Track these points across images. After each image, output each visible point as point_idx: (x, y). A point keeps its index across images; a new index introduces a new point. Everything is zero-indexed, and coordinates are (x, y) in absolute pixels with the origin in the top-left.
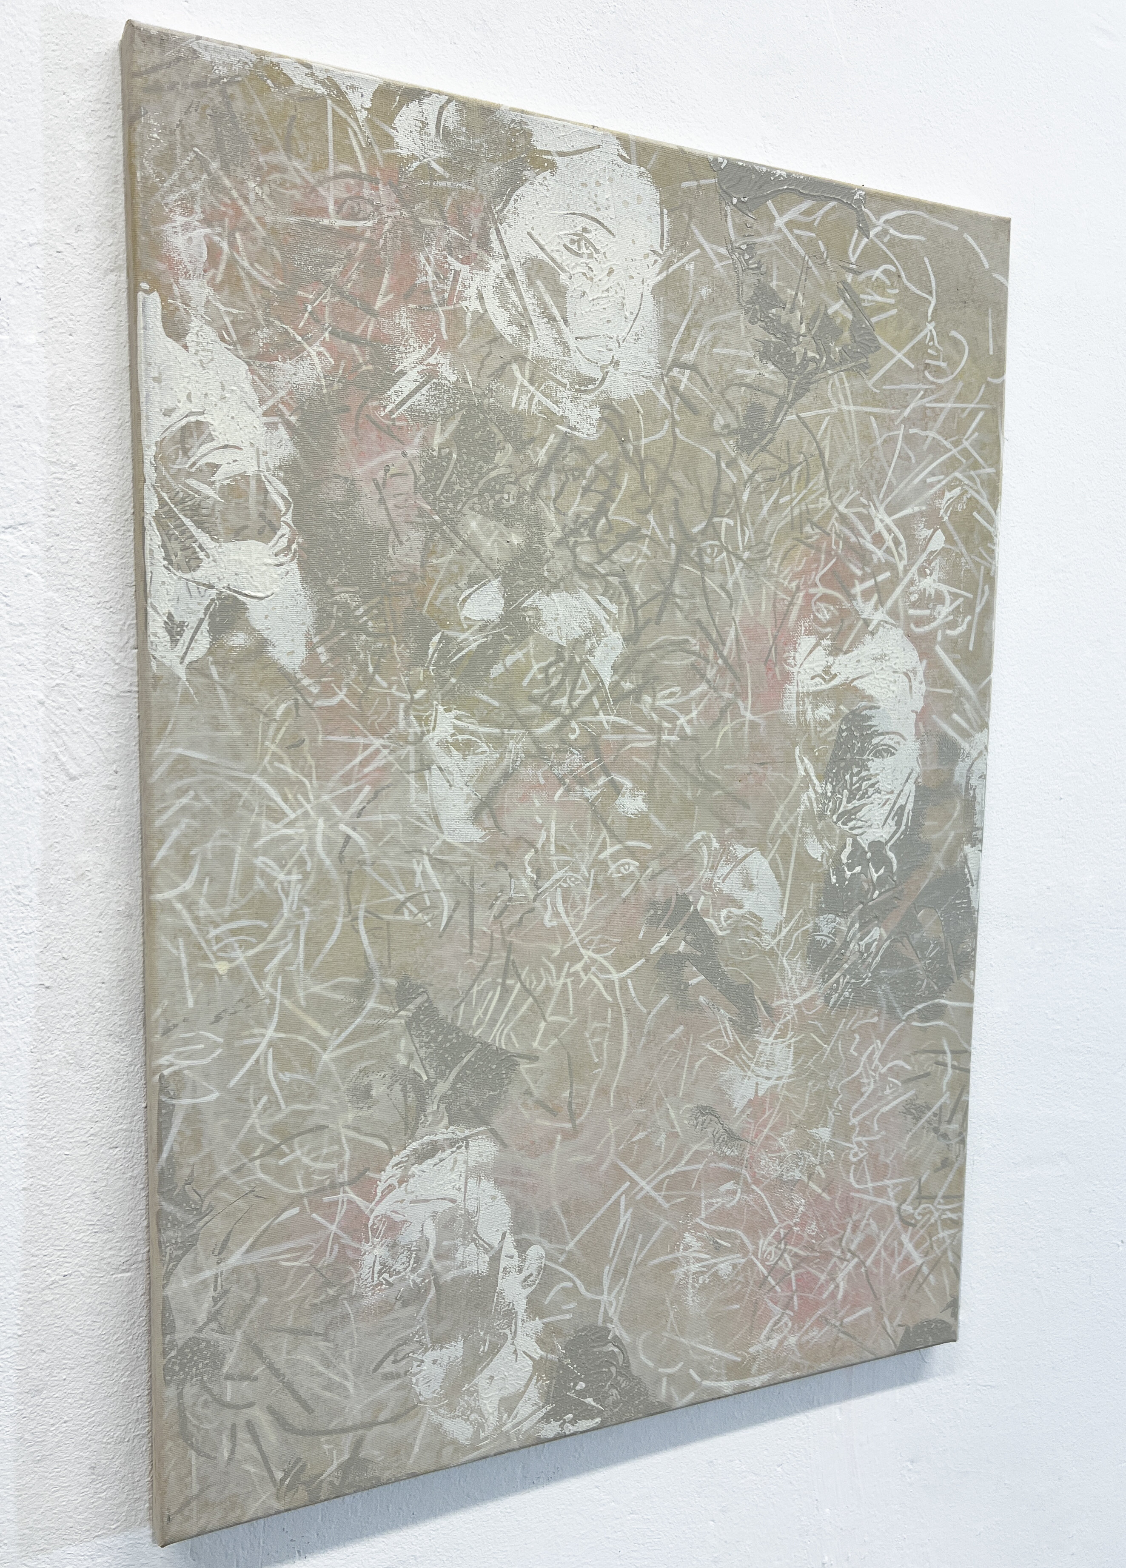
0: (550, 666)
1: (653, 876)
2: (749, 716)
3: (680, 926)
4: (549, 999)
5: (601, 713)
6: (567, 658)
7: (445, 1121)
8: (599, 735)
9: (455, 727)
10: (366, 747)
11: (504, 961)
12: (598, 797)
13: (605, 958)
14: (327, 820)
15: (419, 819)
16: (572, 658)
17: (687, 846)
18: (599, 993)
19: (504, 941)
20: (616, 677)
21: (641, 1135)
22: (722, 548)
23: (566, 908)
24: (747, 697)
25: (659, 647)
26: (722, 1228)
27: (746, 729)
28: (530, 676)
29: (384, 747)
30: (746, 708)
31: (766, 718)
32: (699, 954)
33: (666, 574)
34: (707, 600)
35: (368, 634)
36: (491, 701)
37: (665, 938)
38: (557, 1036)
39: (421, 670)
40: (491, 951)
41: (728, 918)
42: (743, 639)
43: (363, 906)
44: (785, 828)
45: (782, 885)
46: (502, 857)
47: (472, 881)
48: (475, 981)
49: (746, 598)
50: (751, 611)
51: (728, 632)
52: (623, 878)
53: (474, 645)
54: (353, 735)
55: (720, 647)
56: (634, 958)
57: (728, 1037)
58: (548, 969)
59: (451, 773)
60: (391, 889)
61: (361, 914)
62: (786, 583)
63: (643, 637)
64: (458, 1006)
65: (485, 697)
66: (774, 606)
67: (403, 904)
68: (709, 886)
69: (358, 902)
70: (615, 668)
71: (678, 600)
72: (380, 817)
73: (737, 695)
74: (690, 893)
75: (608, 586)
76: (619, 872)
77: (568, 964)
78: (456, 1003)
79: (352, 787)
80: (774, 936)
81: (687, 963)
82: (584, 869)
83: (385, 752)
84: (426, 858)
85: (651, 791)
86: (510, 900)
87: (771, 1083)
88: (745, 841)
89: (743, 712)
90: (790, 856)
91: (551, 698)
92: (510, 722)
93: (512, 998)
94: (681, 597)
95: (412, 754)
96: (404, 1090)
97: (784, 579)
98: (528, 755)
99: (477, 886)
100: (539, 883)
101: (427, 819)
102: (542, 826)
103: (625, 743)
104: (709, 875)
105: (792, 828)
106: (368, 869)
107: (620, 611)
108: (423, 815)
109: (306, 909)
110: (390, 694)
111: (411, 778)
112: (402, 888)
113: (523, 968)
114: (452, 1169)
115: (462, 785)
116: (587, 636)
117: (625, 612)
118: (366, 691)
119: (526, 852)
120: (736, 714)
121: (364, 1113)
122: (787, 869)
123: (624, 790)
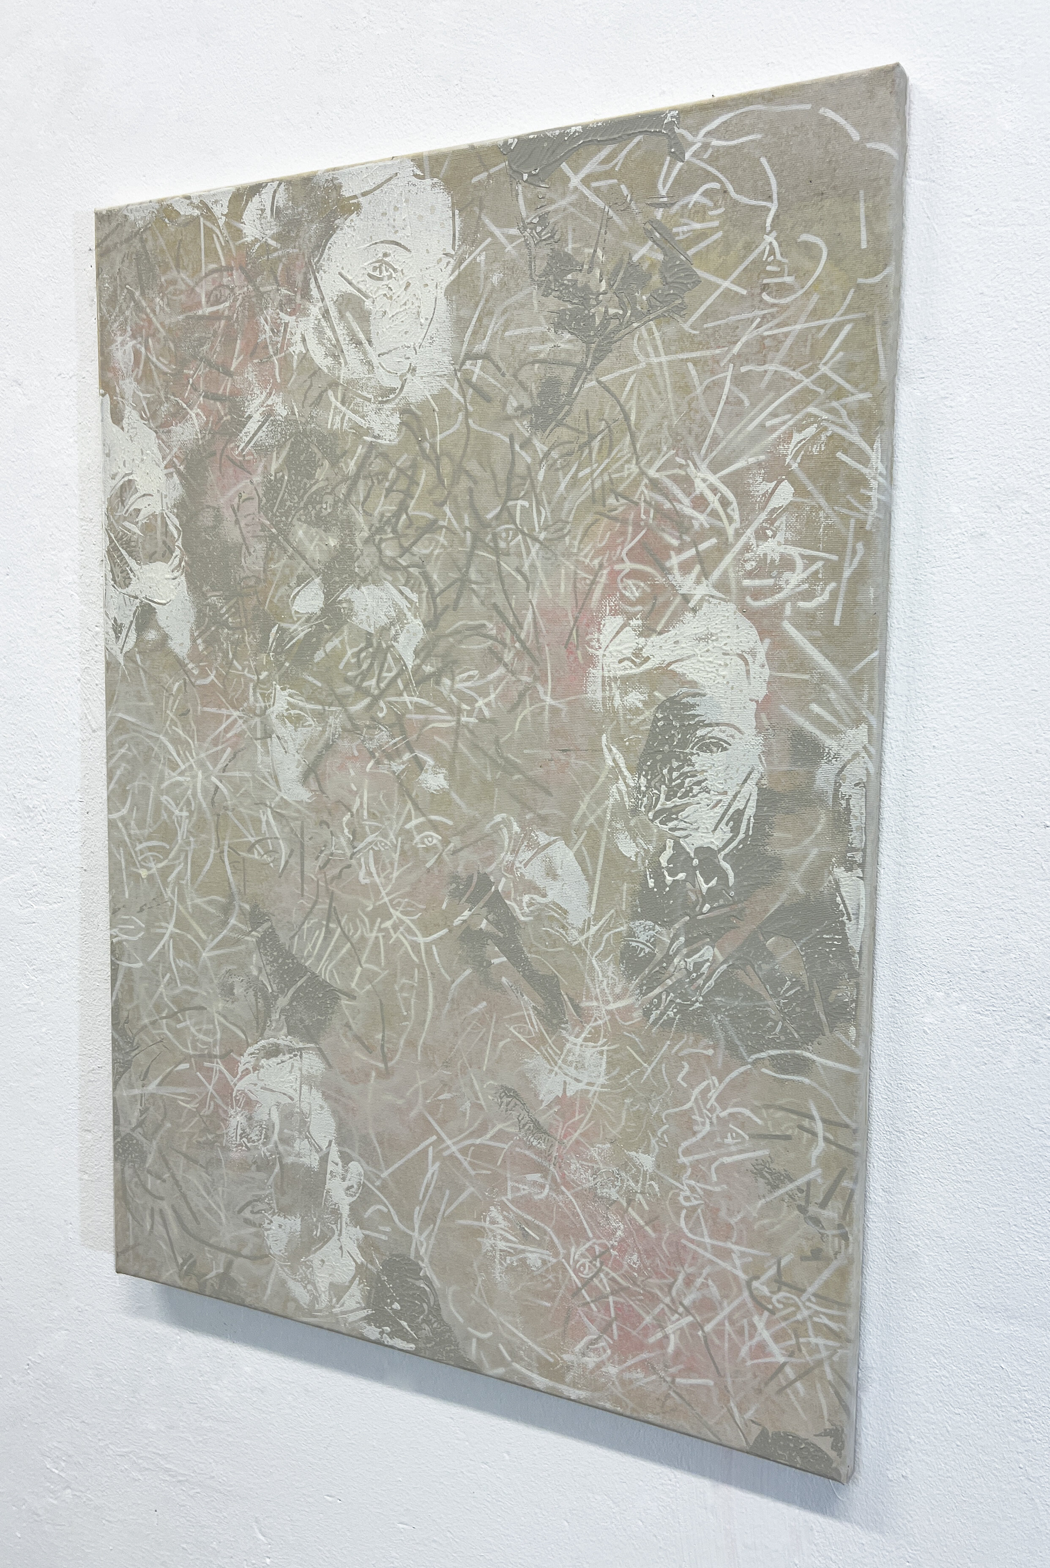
0: (361, 651)
1: (455, 852)
2: (549, 700)
3: (481, 904)
4: (364, 948)
5: (405, 694)
6: (375, 645)
7: (285, 1030)
8: (403, 715)
9: (289, 703)
10: (228, 717)
11: (327, 906)
12: (403, 771)
13: (412, 921)
14: (203, 772)
15: (264, 778)
16: (379, 644)
17: (488, 826)
18: (406, 952)
19: (328, 890)
20: (418, 661)
21: (445, 1096)
22: (518, 531)
23: (377, 869)
24: (547, 681)
25: (457, 632)
26: (529, 1218)
27: (546, 713)
28: (345, 660)
29: (240, 717)
30: (545, 693)
31: (569, 703)
32: (501, 935)
33: (462, 562)
34: (503, 584)
35: (229, 628)
36: (315, 682)
37: (467, 913)
38: (371, 982)
39: (264, 656)
40: (317, 896)
41: (530, 904)
42: (541, 623)
43: (227, 842)
44: (592, 820)
45: (590, 880)
46: (325, 817)
47: (302, 835)
48: (306, 919)
49: (544, 579)
50: (549, 592)
51: (525, 616)
52: (427, 849)
53: (302, 635)
54: (220, 707)
55: (517, 630)
56: (438, 927)
57: (532, 1025)
58: (362, 921)
59: (286, 742)
60: (245, 832)
61: (226, 848)
62: (587, 561)
63: (442, 623)
64: (293, 937)
65: (310, 679)
66: (575, 587)
67: (253, 845)
68: (510, 868)
69: (224, 839)
70: (416, 653)
71: (473, 586)
72: (237, 774)
73: (536, 678)
74: (491, 873)
75: (409, 577)
76: (423, 843)
77: (379, 920)
78: (292, 934)
79: (220, 747)
80: (582, 932)
81: (489, 941)
82: (392, 836)
83: (240, 721)
84: (269, 810)
85: (451, 771)
86: (332, 854)
87: (582, 1086)
88: (547, 829)
89: (542, 696)
90: (598, 850)
91: (362, 680)
92: (330, 699)
93: (334, 939)
94: (476, 583)
95: (259, 724)
96: (255, 995)
97: (586, 556)
98: (344, 729)
99: (306, 839)
100: (355, 844)
101: (269, 778)
102: (356, 793)
103: (427, 722)
104: (509, 857)
105: (600, 821)
106: (230, 813)
107: (420, 599)
108: (267, 775)
109: (192, 839)
110: (244, 676)
111: (258, 743)
112: (252, 832)
113: (343, 916)
114: (290, 1072)
115: (294, 752)
116: (392, 624)
117: (425, 599)
118: (227, 673)
119: (344, 814)
120: (536, 699)
121: (229, 1006)
122: (595, 864)
123: (426, 767)
